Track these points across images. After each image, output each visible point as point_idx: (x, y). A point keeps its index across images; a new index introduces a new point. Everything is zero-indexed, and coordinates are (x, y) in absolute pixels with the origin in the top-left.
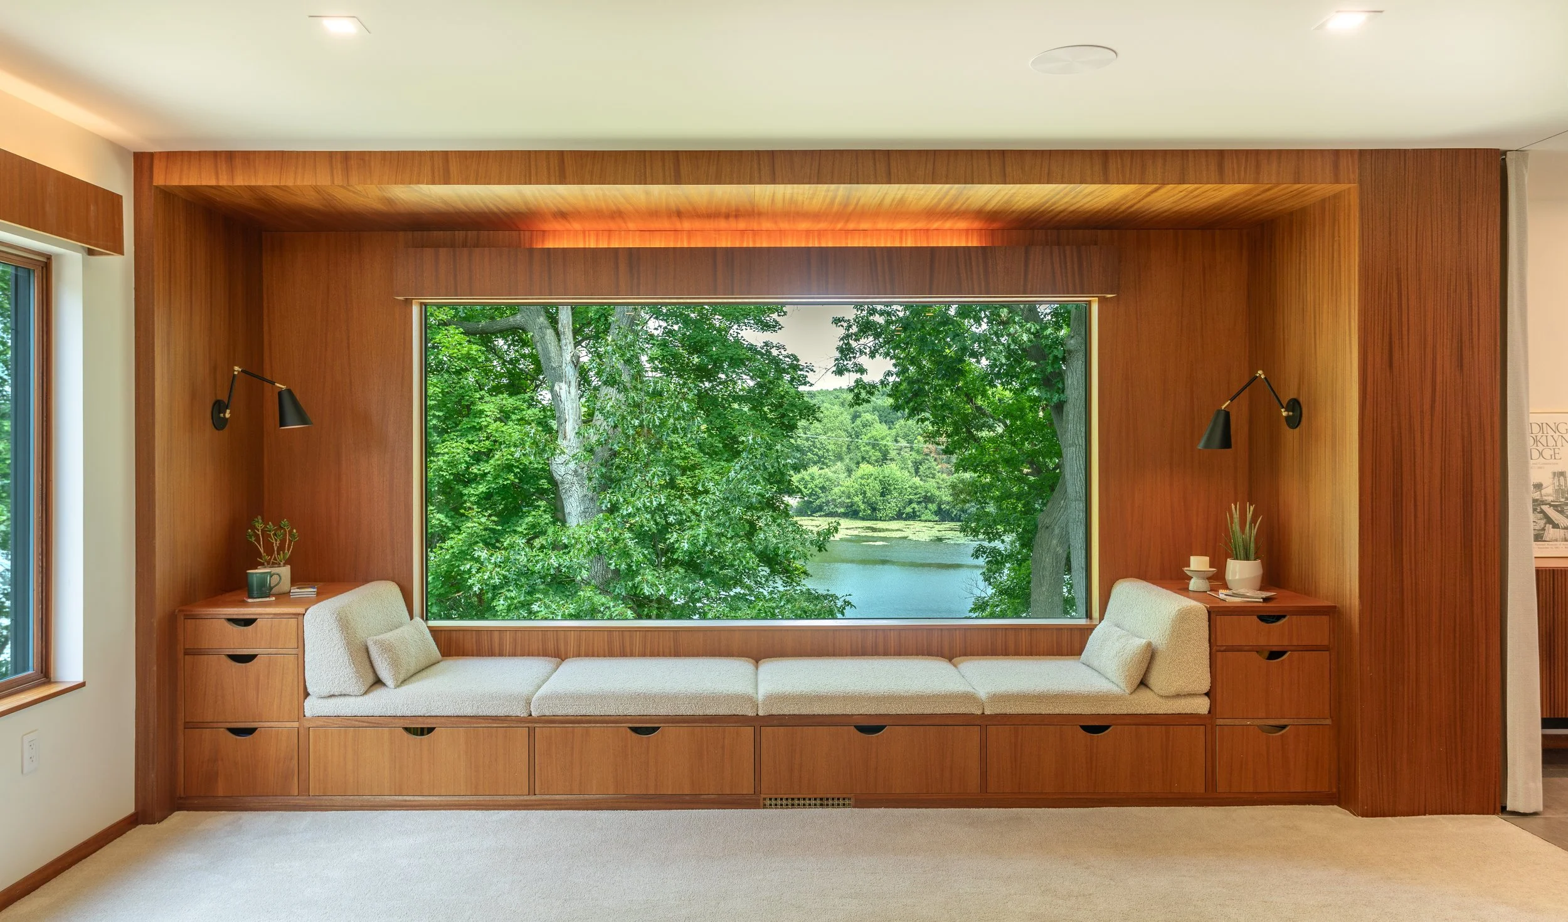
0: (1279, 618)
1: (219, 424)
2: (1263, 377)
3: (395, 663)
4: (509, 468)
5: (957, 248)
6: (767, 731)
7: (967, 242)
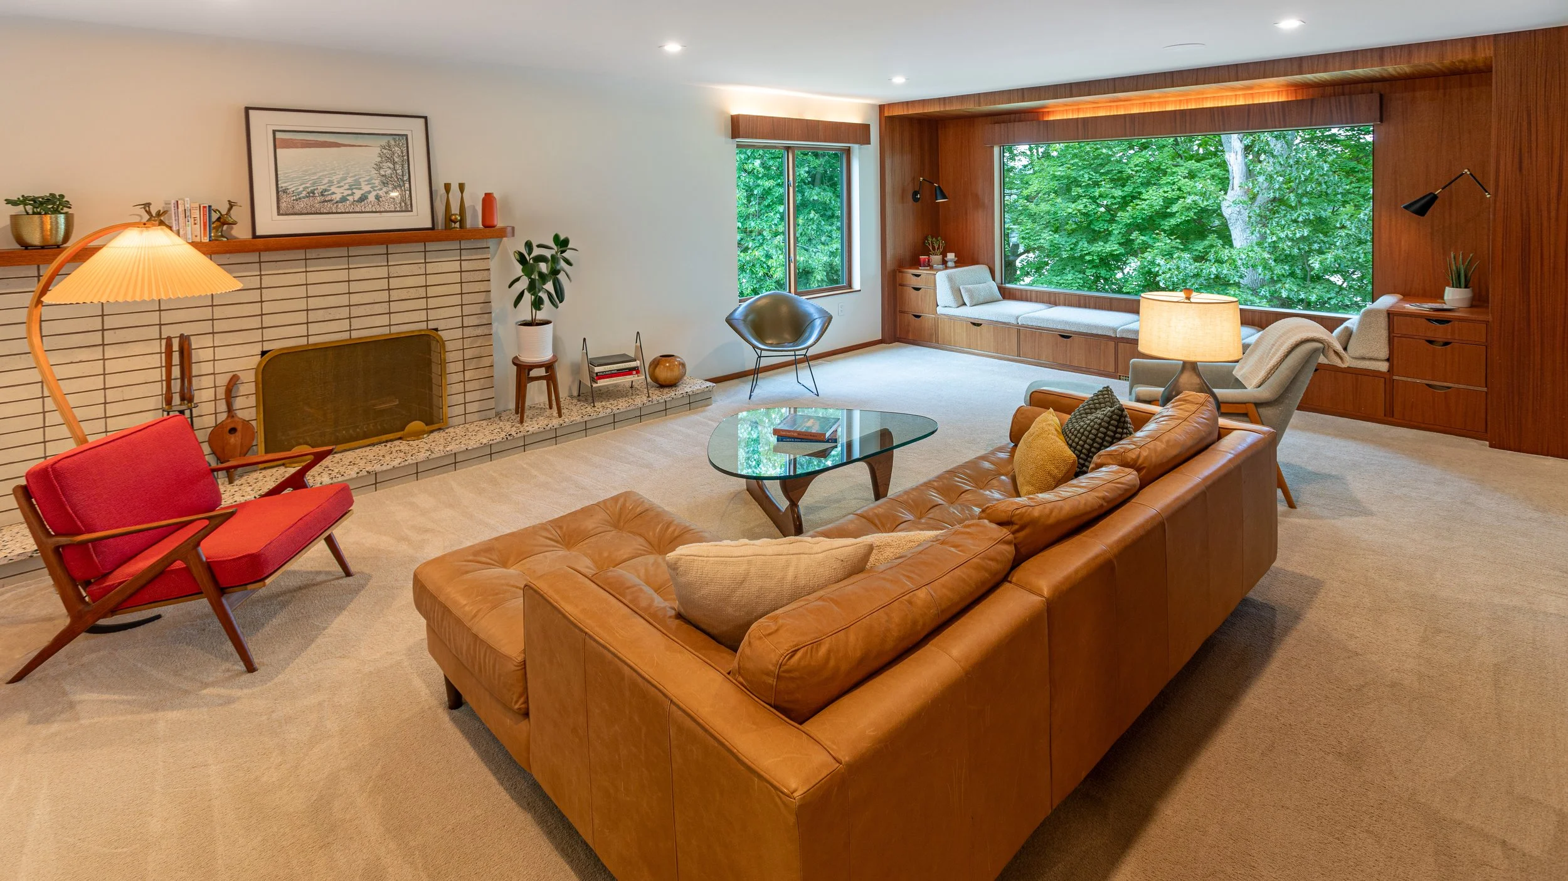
0: (1448, 322)
1: (916, 200)
2: (1468, 173)
3: (971, 297)
4: (1189, 209)
5: (1273, 103)
6: (1121, 345)
7: (1278, 98)
